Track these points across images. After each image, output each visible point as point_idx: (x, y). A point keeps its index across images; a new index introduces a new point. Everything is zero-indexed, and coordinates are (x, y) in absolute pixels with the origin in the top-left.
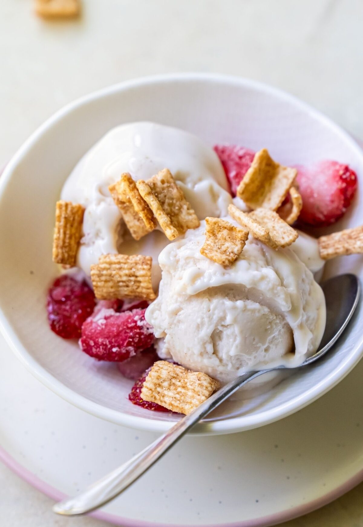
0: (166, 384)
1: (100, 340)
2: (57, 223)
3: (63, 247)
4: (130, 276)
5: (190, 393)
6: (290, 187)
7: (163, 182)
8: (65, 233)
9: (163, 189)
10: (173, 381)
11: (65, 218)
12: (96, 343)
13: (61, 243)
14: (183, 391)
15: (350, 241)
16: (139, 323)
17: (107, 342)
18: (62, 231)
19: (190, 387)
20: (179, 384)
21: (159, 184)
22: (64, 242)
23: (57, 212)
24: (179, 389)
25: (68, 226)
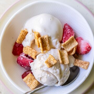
0: (28, 81)
1: (20, 62)
2: (20, 35)
3: (20, 40)
4: (31, 53)
5: (32, 85)
6: (75, 47)
7: (45, 38)
8: (21, 37)
9: (45, 40)
10: (30, 81)
11: (22, 34)
12: (19, 62)
13: (19, 39)
14: (31, 84)
15: (81, 64)
16: (29, 63)
17: (21, 63)
18: (20, 37)
19: (33, 84)
20: (31, 82)
21: (44, 38)
22: (20, 39)
23: (21, 32)
24: (30, 83)
25: (22, 36)
